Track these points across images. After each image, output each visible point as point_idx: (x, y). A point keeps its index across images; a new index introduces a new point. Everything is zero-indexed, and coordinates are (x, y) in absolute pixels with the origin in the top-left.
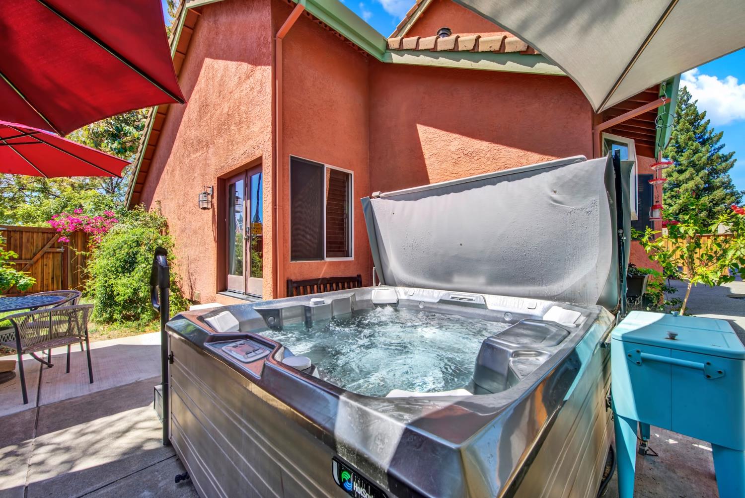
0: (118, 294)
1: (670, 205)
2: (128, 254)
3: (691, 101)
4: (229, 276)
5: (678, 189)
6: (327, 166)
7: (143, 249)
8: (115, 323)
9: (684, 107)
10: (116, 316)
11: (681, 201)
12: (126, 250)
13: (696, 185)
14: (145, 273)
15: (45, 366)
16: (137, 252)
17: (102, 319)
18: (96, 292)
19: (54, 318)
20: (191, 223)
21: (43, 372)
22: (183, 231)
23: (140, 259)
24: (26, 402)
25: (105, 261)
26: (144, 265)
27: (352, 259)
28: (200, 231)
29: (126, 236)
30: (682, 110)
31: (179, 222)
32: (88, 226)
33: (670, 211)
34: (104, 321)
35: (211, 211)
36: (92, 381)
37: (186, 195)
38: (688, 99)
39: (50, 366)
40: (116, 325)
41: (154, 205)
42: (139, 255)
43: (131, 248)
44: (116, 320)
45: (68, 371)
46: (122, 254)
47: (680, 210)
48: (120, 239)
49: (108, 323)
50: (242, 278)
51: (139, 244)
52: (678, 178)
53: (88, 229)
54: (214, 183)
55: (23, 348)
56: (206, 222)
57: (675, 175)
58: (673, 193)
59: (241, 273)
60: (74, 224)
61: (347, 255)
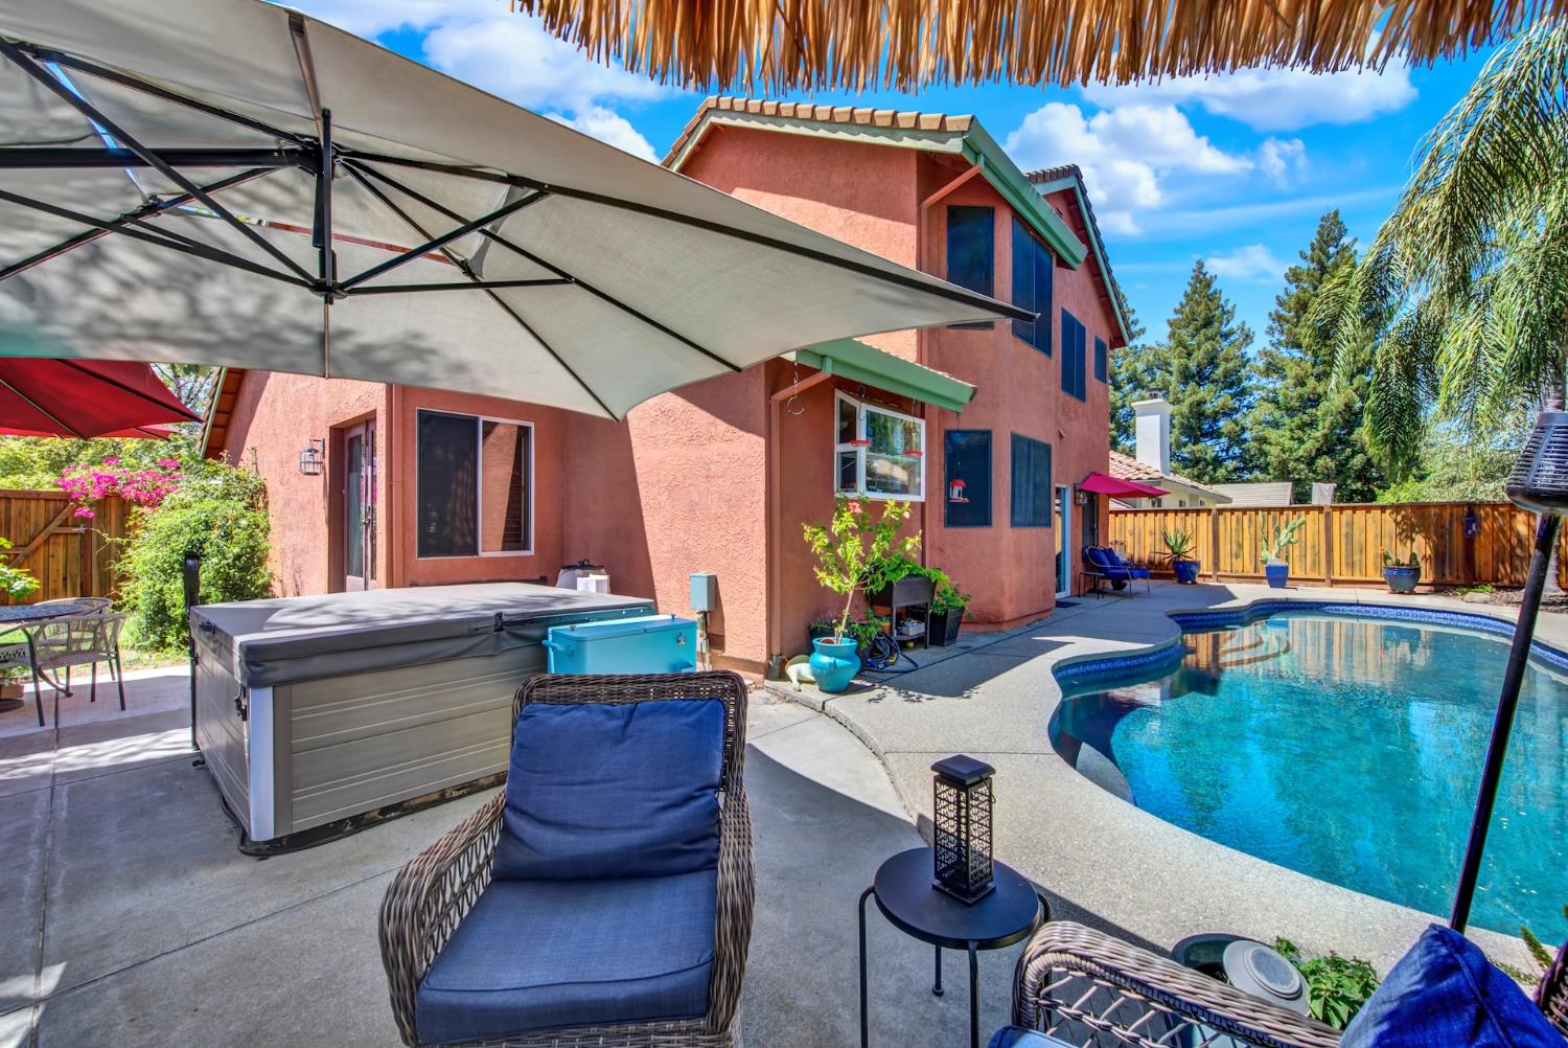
0: (174, 606)
1: (1301, 441)
2: (191, 542)
3: (1345, 241)
4: (349, 578)
5: (1314, 411)
6: (482, 418)
7: (214, 535)
8: (168, 650)
9: (1332, 250)
10: (170, 639)
11: (1318, 434)
12: (188, 536)
13: (1346, 405)
14: (218, 571)
15: (62, 694)
16: (205, 540)
17: (147, 643)
18: (139, 602)
19: (75, 635)
20: (296, 491)
21: (60, 702)
22: (287, 503)
23: (210, 550)
24: (42, 724)
25: (153, 553)
26: (215, 560)
27: (531, 552)
28: (309, 507)
29: (188, 513)
30: (1329, 258)
31: (281, 489)
32: (129, 488)
33: (1301, 452)
34: (152, 646)
35: (322, 476)
36: (123, 708)
37: (291, 445)
38: (1341, 236)
39: (69, 695)
40: (171, 651)
41: (246, 455)
42: (208, 544)
43: (196, 532)
44: (170, 645)
45: (93, 700)
46: (181, 542)
47: (1318, 450)
48: (176, 518)
49: (157, 649)
50: (362, 580)
51: (208, 526)
52: (1315, 388)
53: (131, 494)
54: (325, 435)
55: (39, 663)
56: (314, 492)
57: (1311, 382)
58: (1306, 418)
59: (360, 574)
60: (104, 485)
61: (526, 547)
